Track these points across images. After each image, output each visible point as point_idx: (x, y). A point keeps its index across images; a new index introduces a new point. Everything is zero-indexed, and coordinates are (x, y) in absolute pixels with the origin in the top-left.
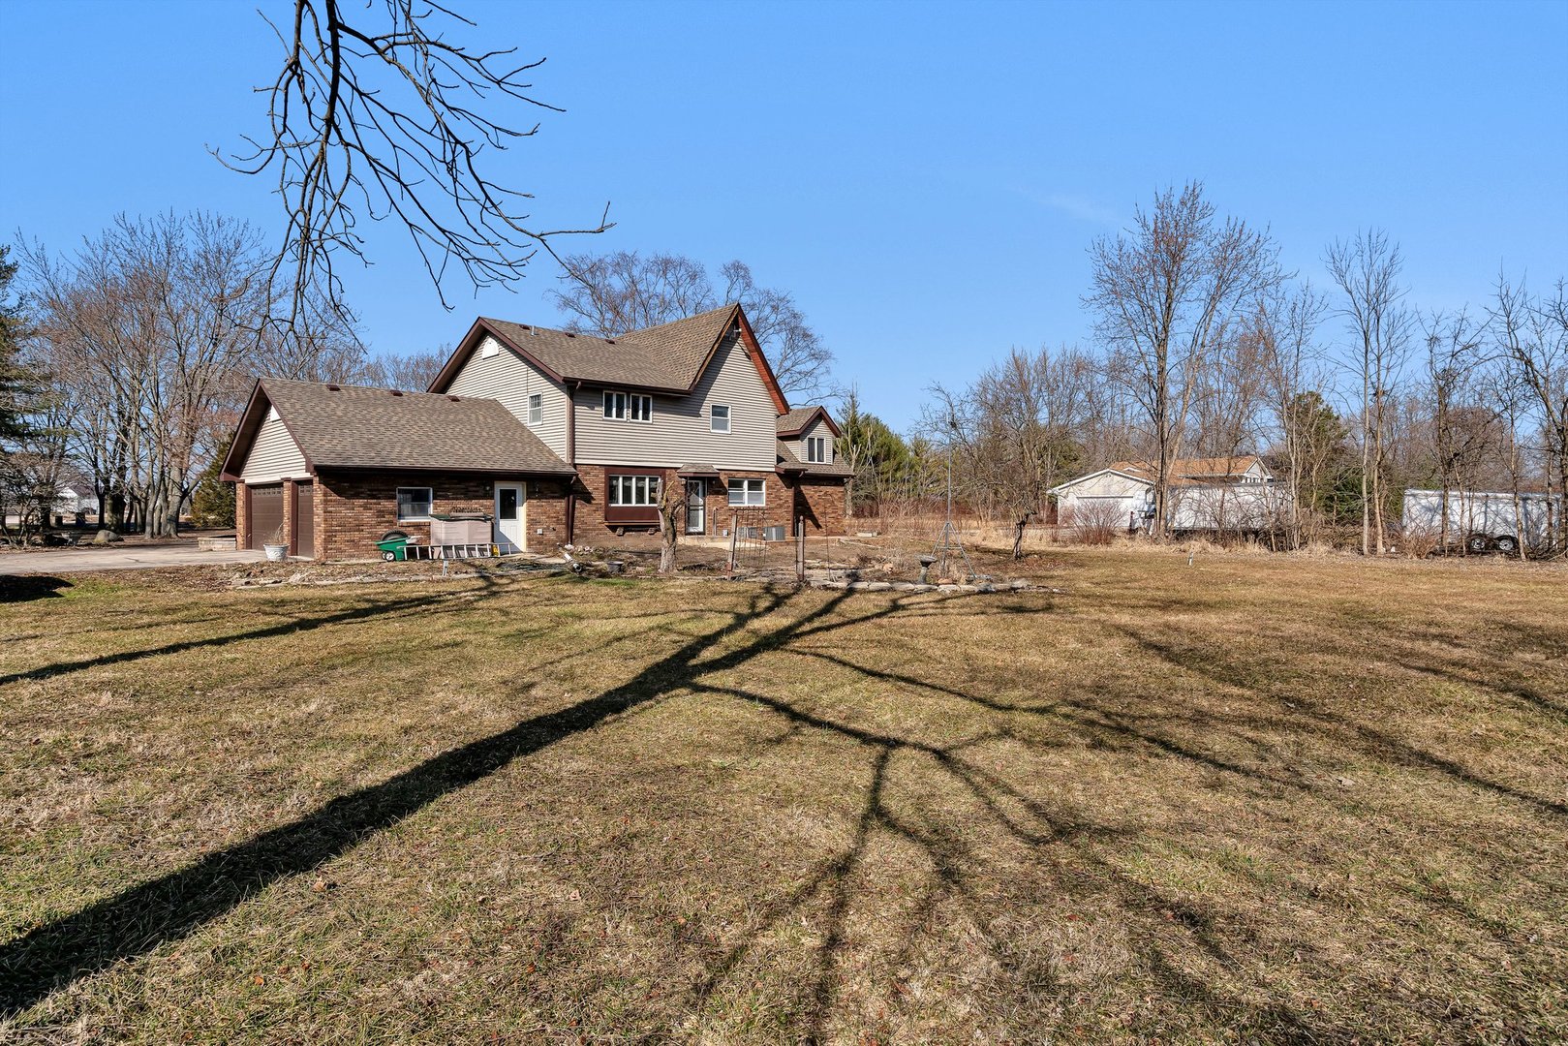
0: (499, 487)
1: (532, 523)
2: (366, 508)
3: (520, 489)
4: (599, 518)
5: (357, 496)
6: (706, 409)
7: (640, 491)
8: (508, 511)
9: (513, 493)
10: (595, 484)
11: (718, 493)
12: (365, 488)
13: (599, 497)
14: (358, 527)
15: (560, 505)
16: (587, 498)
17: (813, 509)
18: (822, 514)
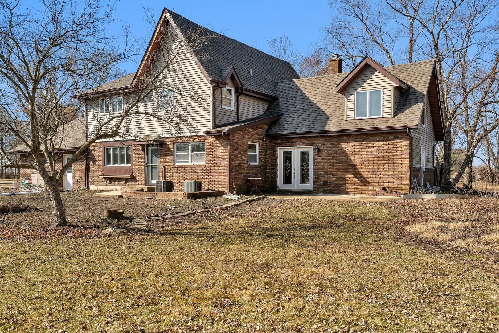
1: (74, 175)
4: (100, 173)
10: (98, 154)
13: (100, 161)
17: (359, 166)
18: (374, 172)
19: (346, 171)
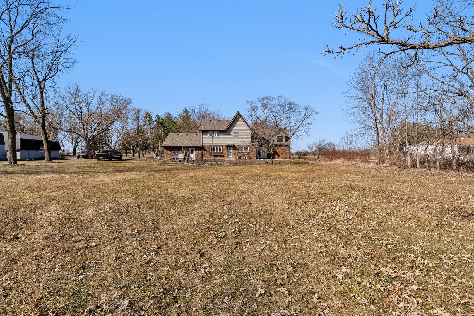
0: (190, 149)
1: (195, 155)
2: (170, 152)
3: (194, 149)
4: (208, 154)
5: (169, 150)
6: (232, 133)
7: (217, 149)
8: (192, 152)
9: (193, 150)
10: (207, 148)
11: (235, 149)
12: (170, 149)
13: (208, 150)
14: (169, 155)
15: (200, 152)
16: (206, 150)
17: (278, 153)
18: (282, 154)
19: (275, 154)
